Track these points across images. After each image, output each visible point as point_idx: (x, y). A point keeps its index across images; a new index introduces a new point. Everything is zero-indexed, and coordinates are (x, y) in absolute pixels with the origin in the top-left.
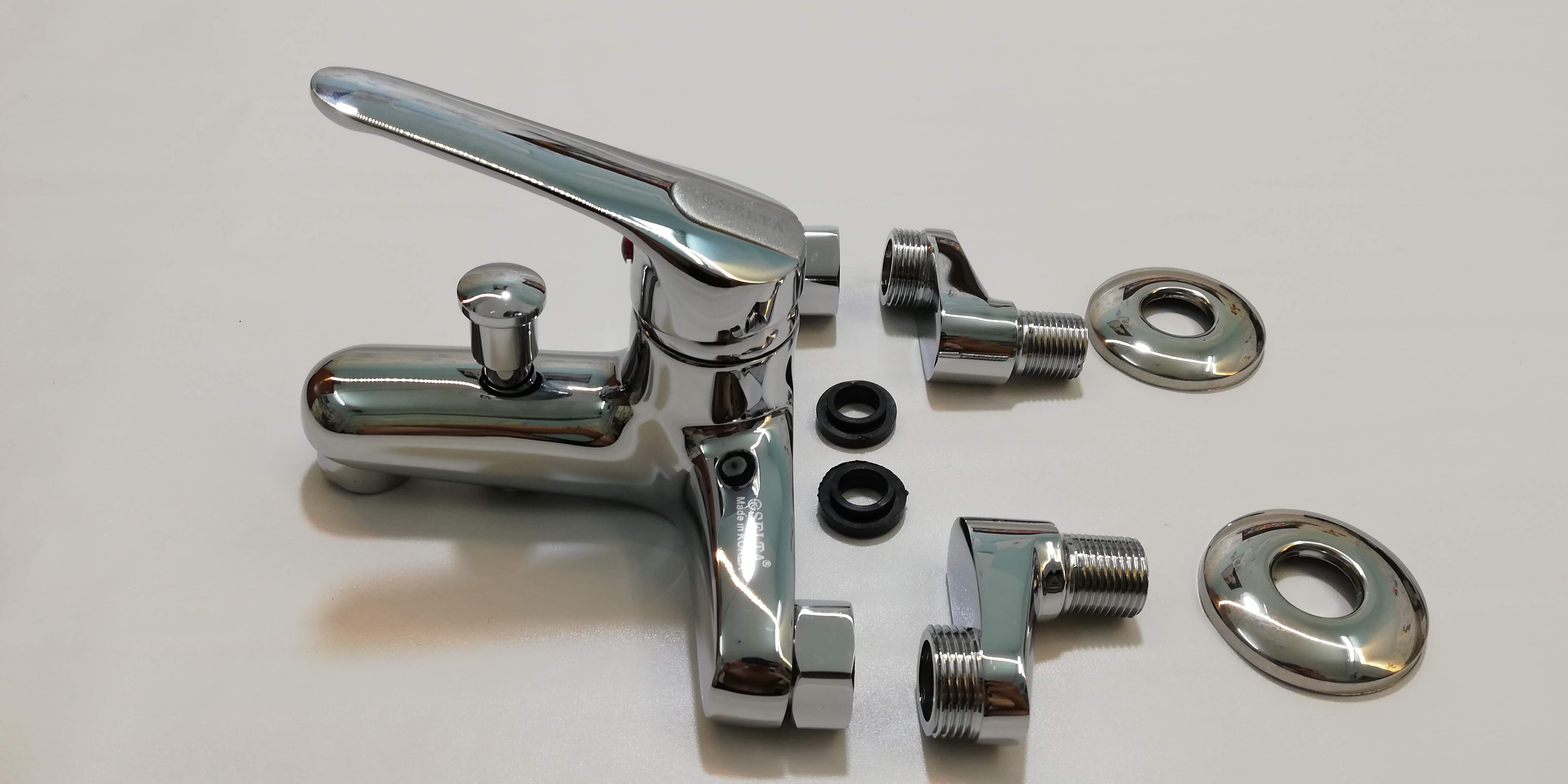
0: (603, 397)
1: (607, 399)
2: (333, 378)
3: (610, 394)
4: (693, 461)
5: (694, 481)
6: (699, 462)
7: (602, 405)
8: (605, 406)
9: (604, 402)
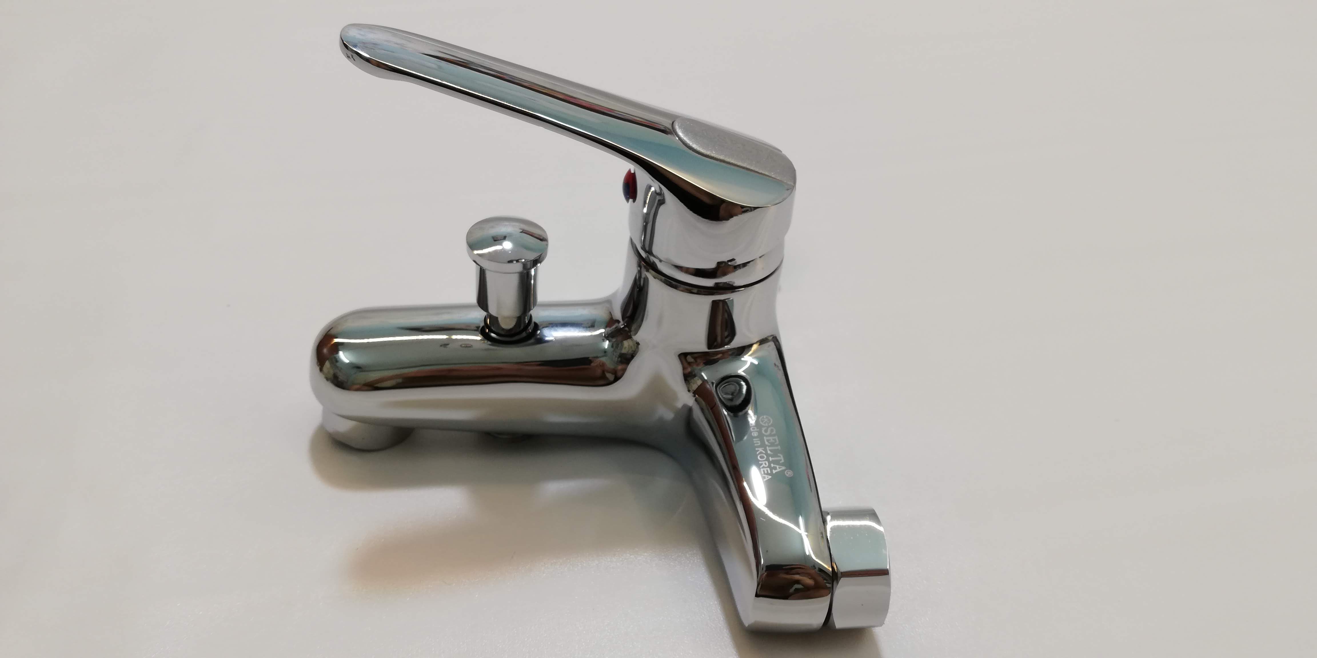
0: (608, 337)
1: (610, 338)
2: (336, 340)
3: (612, 333)
4: (695, 393)
5: (698, 415)
6: (701, 393)
7: (606, 344)
8: (608, 345)
9: (608, 341)
